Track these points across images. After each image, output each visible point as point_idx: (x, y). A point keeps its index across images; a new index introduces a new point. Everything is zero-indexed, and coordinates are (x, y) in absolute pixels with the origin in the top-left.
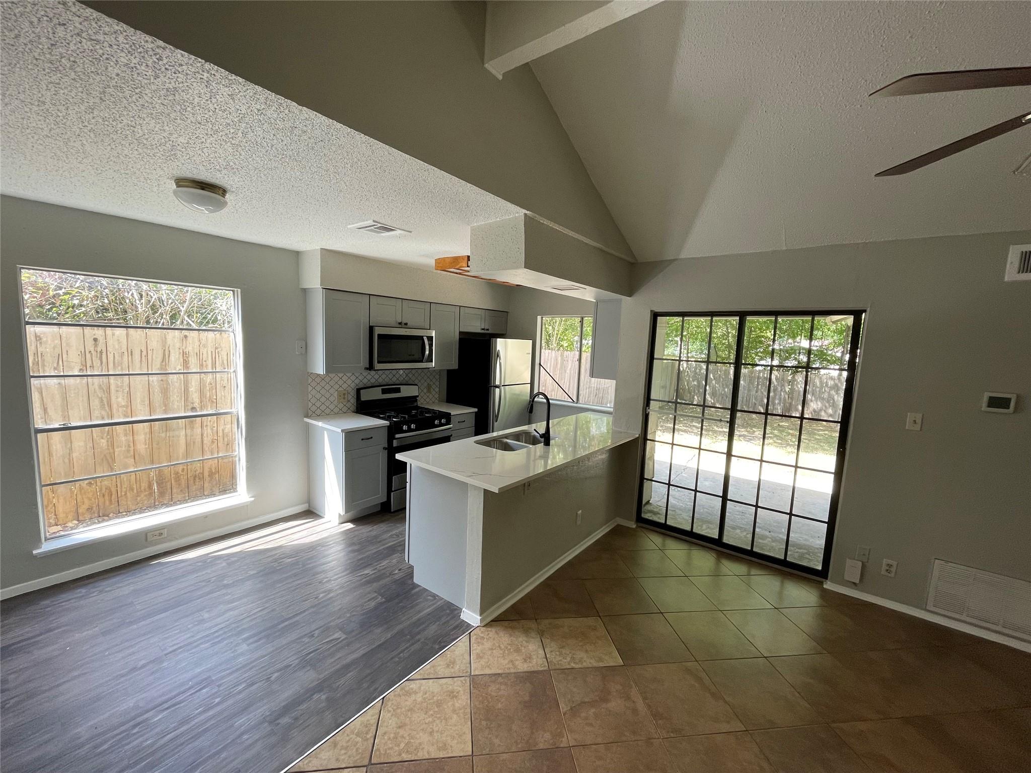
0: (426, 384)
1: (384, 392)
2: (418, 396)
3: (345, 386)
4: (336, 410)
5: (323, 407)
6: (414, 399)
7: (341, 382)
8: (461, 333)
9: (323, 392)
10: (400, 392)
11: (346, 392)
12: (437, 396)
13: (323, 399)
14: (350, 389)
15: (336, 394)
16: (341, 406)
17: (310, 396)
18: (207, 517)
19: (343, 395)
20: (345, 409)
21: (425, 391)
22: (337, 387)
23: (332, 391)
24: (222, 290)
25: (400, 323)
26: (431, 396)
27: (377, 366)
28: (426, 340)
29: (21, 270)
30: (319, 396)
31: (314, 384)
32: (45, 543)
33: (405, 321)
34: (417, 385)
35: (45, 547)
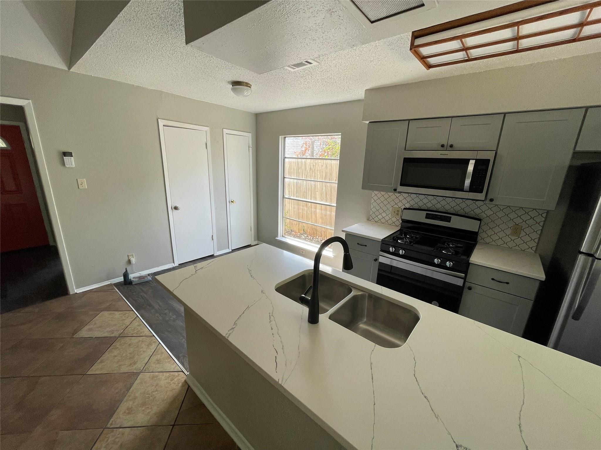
2: (477, 233)
3: (400, 204)
4: (390, 222)
5: (380, 217)
7: (397, 201)
8: (576, 154)
9: (382, 205)
10: (449, 222)
12: (533, 244)
13: (381, 211)
14: (403, 208)
15: (391, 209)
16: (394, 219)
17: (372, 207)
19: (396, 212)
20: (397, 223)
22: (393, 203)
23: (389, 206)
24: (332, 135)
25: (443, 146)
27: (401, 189)
28: (472, 164)
29: (285, 137)
30: (378, 208)
31: (375, 198)
32: (281, 237)
33: (450, 143)
34: (480, 220)
35: (279, 238)
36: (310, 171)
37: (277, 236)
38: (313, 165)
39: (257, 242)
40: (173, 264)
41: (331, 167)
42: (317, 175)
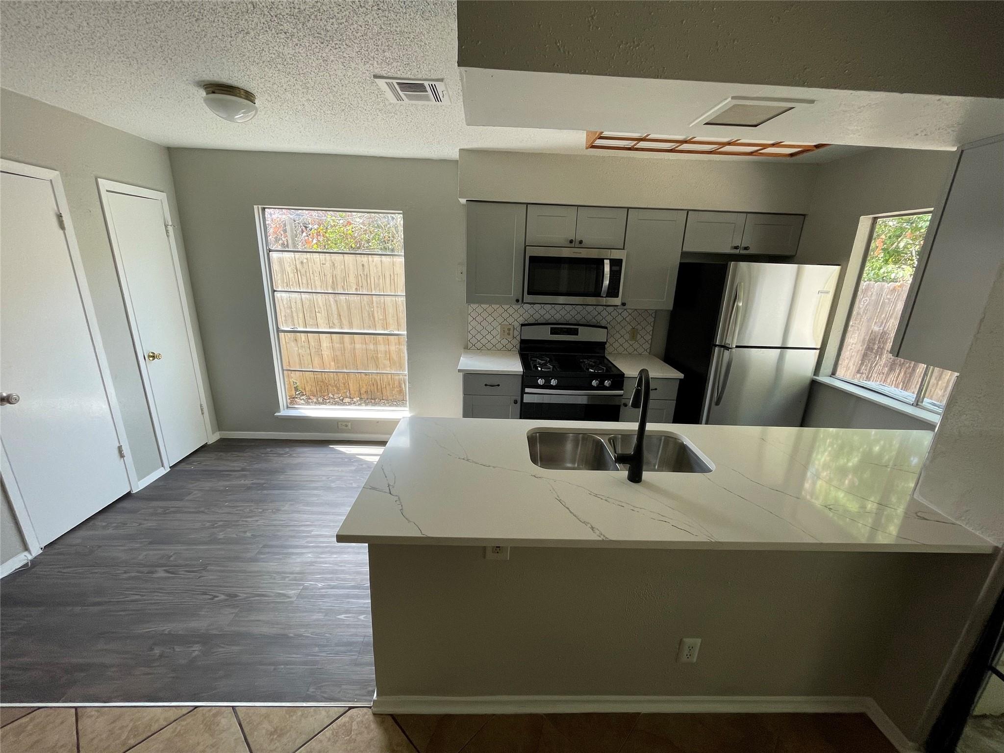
0: (629, 328)
1: (554, 332)
2: (605, 343)
3: (510, 320)
4: (499, 346)
5: (484, 341)
6: (602, 346)
7: (505, 315)
8: (684, 254)
9: (484, 323)
10: (577, 334)
11: (511, 327)
12: (647, 346)
13: (484, 332)
14: (516, 324)
15: (499, 328)
16: (504, 342)
17: (470, 328)
18: (378, 422)
19: (507, 331)
20: (509, 346)
21: (627, 337)
22: (500, 320)
23: (495, 324)
25: (571, 242)
26: (636, 345)
27: (528, 298)
28: (607, 264)
29: (264, 209)
30: (479, 328)
31: (474, 314)
32: (286, 410)
33: (579, 238)
34: (606, 328)
35: (284, 412)
36: (296, 274)
37: (278, 409)
38: (302, 263)
39: (218, 435)
40: (26, 553)
41: (343, 267)
42: (315, 282)
